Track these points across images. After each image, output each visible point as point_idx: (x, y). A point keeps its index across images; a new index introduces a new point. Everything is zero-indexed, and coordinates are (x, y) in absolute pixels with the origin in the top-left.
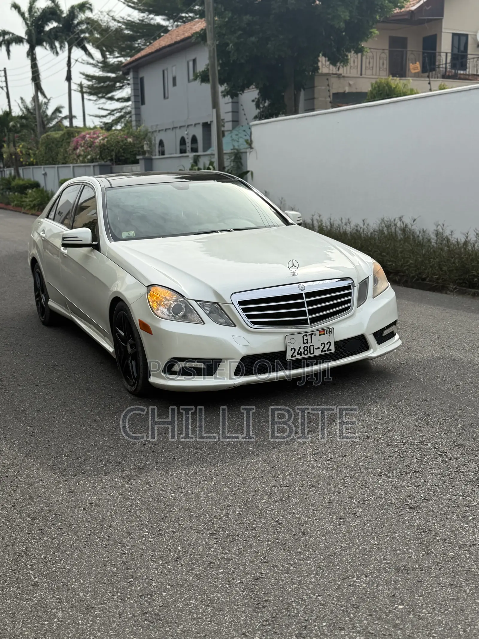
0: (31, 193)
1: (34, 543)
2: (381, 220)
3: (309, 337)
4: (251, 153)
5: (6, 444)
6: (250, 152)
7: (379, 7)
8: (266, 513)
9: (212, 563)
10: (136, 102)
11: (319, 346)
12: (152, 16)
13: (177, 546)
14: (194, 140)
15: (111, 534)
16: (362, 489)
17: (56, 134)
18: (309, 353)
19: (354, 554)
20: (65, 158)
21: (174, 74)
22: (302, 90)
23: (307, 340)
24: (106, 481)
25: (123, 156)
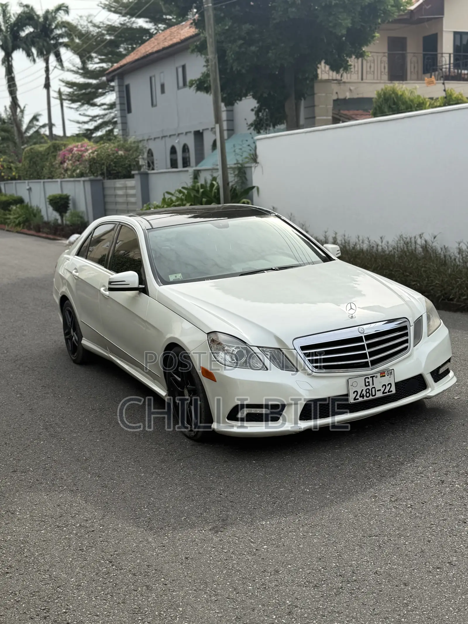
0: (15, 210)
1: (144, 600)
2: (399, 237)
3: (370, 380)
4: (257, 168)
5: (81, 496)
6: (255, 167)
7: (381, 12)
8: (363, 565)
9: (324, 616)
10: (122, 110)
11: (381, 388)
12: (133, 19)
13: (285, 599)
14: (185, 149)
15: (216, 588)
16: (450, 537)
17: (41, 147)
18: (371, 396)
19: (459, 603)
20: (51, 172)
21: (162, 81)
22: (303, 99)
23: (368, 382)
24: (196, 534)
25: (114, 170)
